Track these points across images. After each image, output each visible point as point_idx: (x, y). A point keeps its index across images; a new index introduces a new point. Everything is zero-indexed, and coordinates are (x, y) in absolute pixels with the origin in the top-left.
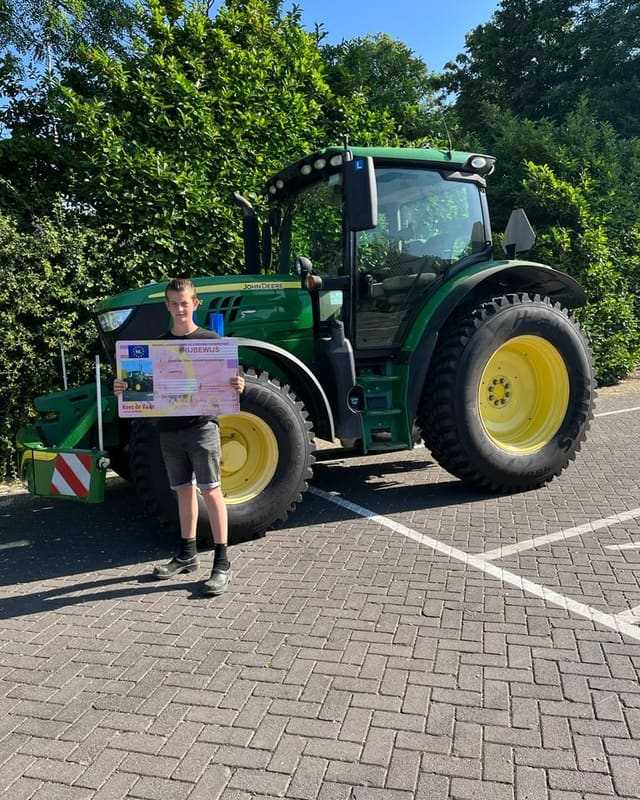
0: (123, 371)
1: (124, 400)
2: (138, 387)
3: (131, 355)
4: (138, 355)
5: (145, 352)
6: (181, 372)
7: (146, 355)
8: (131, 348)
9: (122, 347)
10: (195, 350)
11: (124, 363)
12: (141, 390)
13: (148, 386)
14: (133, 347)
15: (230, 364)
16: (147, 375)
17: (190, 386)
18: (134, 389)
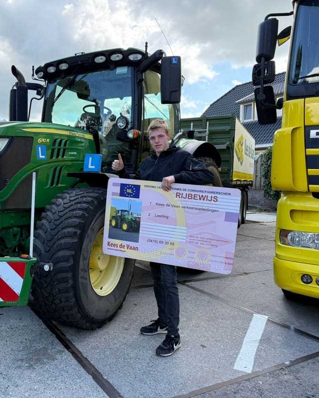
0: (112, 208)
1: (110, 236)
2: (125, 227)
3: (122, 194)
4: (129, 194)
5: (136, 192)
6: (167, 217)
7: (137, 195)
8: (123, 186)
9: (115, 184)
10: (190, 196)
11: (114, 201)
12: (127, 231)
13: (134, 227)
14: (125, 185)
15: (229, 217)
16: (135, 215)
17: (178, 234)
18: (121, 228)
